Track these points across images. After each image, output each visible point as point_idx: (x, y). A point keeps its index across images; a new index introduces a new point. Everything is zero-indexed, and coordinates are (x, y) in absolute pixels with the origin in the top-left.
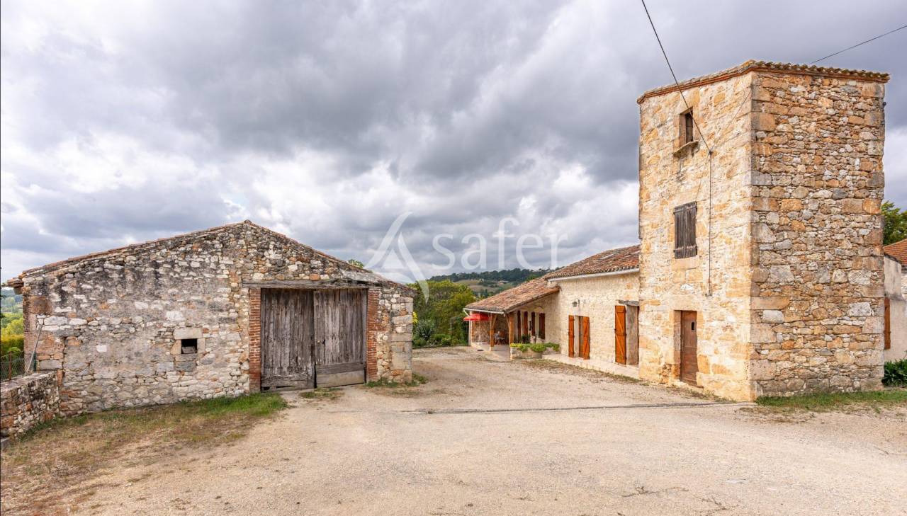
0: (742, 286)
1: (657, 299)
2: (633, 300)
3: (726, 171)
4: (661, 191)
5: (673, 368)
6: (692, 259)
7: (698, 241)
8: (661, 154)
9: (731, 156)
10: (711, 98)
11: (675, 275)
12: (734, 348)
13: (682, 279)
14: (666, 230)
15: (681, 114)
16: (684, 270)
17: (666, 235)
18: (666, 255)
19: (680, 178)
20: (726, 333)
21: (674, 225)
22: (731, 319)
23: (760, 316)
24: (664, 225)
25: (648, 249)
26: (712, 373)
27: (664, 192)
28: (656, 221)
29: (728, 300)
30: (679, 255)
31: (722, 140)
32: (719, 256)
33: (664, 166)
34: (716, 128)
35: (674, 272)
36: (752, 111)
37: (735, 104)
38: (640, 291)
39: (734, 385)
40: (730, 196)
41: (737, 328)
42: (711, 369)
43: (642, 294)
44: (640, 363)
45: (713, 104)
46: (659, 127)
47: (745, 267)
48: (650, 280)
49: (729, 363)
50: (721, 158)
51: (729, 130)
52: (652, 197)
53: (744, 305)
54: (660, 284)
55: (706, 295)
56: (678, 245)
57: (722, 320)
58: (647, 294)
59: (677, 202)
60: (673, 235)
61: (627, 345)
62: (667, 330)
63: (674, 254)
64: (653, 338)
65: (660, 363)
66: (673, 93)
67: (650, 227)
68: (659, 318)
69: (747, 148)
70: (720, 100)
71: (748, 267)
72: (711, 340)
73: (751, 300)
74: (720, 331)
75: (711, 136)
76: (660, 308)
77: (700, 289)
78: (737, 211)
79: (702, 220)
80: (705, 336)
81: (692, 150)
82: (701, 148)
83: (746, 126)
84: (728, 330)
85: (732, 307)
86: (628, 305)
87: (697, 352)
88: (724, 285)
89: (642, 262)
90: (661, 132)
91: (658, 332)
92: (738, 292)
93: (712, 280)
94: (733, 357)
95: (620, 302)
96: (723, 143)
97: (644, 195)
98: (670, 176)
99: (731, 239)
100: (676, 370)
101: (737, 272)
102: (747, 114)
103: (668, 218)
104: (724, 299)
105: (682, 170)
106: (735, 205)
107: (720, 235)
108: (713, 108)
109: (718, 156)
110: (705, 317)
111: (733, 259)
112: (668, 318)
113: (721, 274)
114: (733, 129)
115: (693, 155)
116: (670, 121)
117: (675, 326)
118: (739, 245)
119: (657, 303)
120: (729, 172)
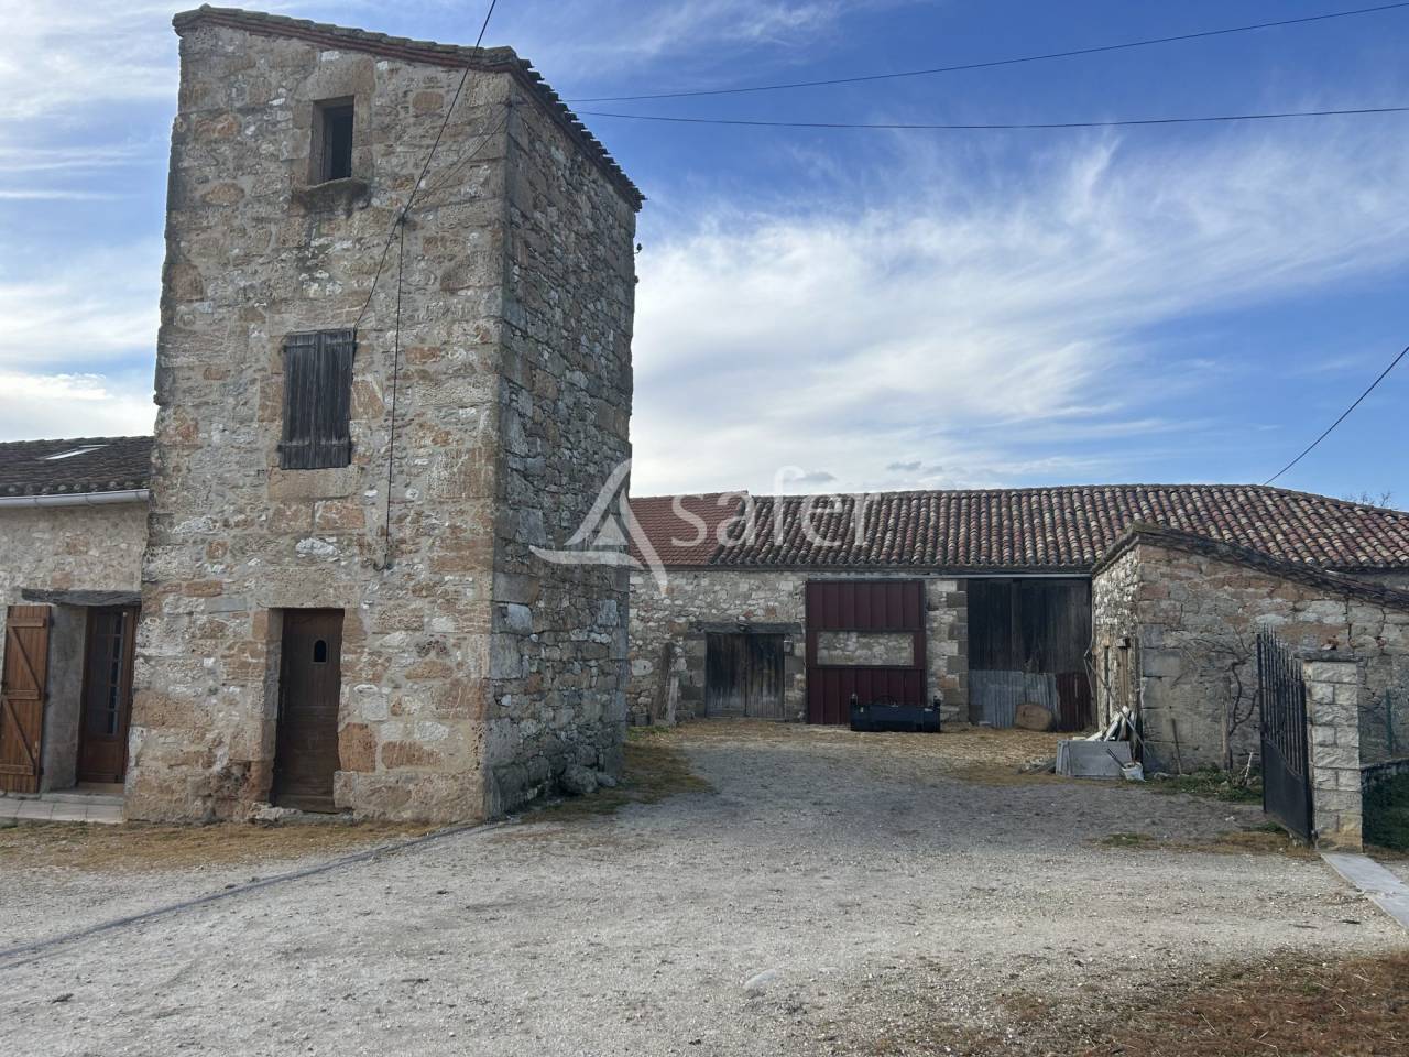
0: (472, 545)
1: (213, 578)
2: (88, 587)
3: (439, 273)
4: (242, 284)
5: (255, 772)
6: (335, 474)
7: (356, 429)
8: (246, 182)
9: (455, 241)
10: (406, 93)
11: (279, 514)
12: (446, 694)
13: (302, 524)
14: (256, 388)
15: (317, 103)
16: (309, 500)
17: (256, 401)
18: (255, 456)
19: (310, 263)
20: (427, 659)
21: (281, 379)
22: (442, 624)
23: (504, 616)
24: (249, 374)
25: (186, 436)
26: (381, 767)
27: (252, 286)
28: (221, 362)
29: (437, 578)
30: (292, 458)
31: (431, 200)
32: (415, 471)
33: (259, 220)
34: (416, 165)
35: (273, 506)
36: (506, 158)
37: (468, 129)
38: (149, 555)
39: (442, 787)
40: (449, 334)
41: (458, 646)
42: (378, 757)
43: (157, 565)
44: (133, 774)
45: (411, 110)
46: (244, 111)
47: (482, 501)
48: (187, 525)
49: (432, 733)
50: (429, 241)
51: (450, 182)
52: (210, 292)
53: (475, 588)
54: (226, 536)
55: (375, 565)
56: (291, 431)
57: (415, 629)
58: (169, 564)
59: (292, 320)
60: (278, 404)
61: (50, 729)
62: (245, 665)
63: (277, 457)
64: (190, 692)
65: (210, 764)
66: (295, 40)
67: (198, 376)
68: (215, 632)
69: (494, 233)
70: (427, 107)
71: (489, 501)
72: (384, 681)
73: (494, 579)
74: (408, 658)
75: (400, 181)
76: (221, 603)
77: (356, 550)
78: (466, 370)
79: (369, 378)
80: (368, 673)
81: (350, 203)
82: (375, 202)
83: (492, 185)
84: (433, 654)
85: (446, 592)
86: (62, 605)
87: (340, 716)
88: (425, 542)
89: (160, 471)
90: (252, 128)
91: (211, 672)
92: (462, 558)
93: (393, 529)
94: (441, 718)
95: (28, 594)
96: (435, 208)
97: (182, 281)
98: (277, 250)
99: (448, 433)
100: (263, 777)
101: (462, 512)
102: (494, 160)
103: (263, 358)
104: (423, 573)
105: (314, 243)
106: (460, 355)
107: (417, 420)
108: (412, 120)
109: (420, 233)
110: (369, 622)
111: (451, 481)
112: (247, 630)
113: (419, 514)
114: (461, 183)
115: (349, 213)
116: (281, 107)
117: (268, 652)
118: (471, 451)
119: (213, 590)
120: (447, 277)
